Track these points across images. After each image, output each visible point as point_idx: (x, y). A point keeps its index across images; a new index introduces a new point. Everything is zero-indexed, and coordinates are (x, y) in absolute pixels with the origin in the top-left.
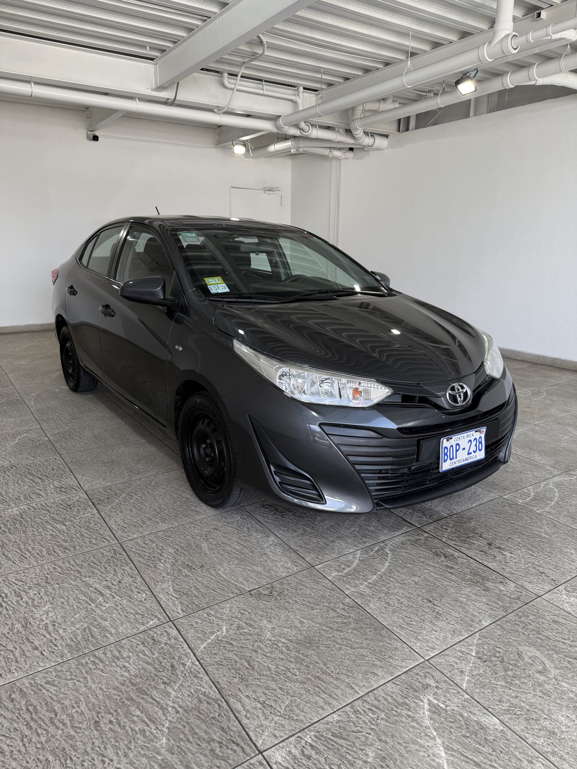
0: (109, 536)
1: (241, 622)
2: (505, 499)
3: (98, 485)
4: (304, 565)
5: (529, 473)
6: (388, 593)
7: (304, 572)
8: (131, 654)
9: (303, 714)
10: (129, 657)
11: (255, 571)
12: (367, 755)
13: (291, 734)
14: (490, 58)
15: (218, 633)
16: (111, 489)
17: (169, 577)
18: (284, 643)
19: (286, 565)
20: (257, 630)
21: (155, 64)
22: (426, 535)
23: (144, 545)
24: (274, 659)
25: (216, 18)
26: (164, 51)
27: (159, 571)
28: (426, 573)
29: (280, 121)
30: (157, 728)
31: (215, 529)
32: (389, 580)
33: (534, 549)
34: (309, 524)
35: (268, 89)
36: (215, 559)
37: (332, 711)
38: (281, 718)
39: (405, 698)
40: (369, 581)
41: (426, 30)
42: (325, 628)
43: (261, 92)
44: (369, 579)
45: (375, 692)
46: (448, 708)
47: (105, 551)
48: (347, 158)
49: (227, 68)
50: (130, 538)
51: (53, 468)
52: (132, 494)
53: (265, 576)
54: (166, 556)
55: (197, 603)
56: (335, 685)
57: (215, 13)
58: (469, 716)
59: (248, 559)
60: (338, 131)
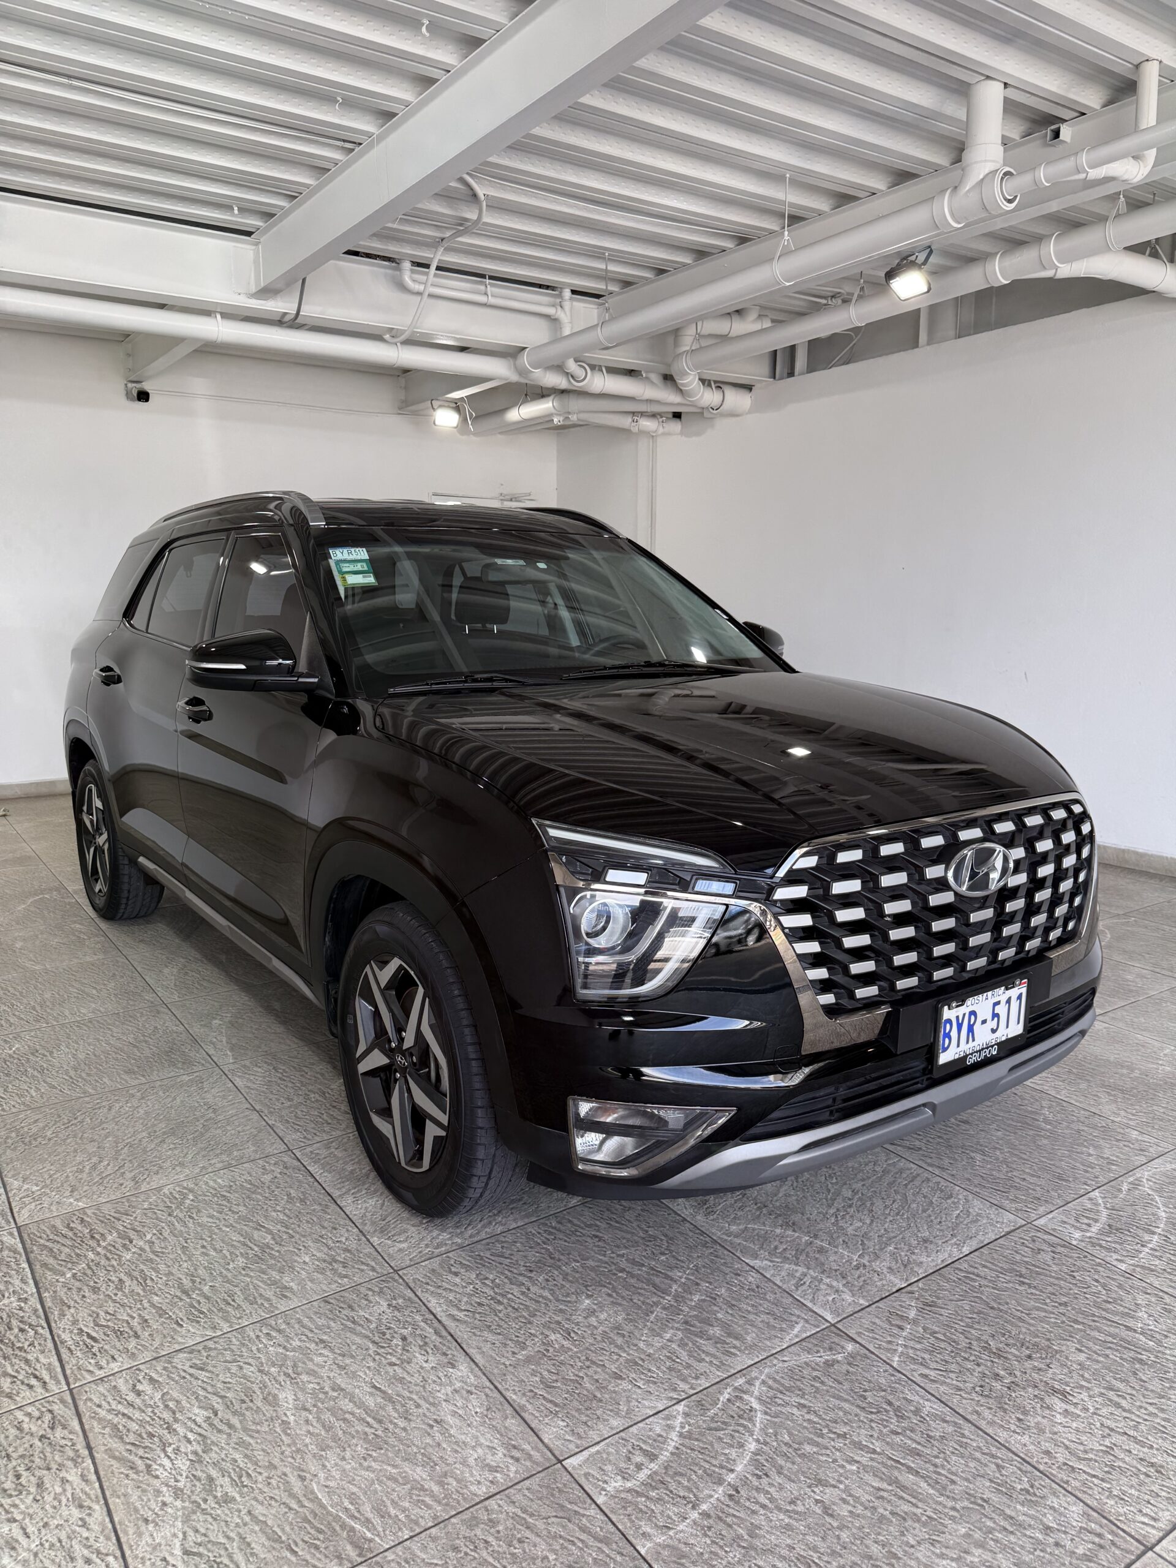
0: (49, 1368)
2: (1039, 1229)
3: (54, 1208)
5: (1091, 1151)
11: (406, 1481)
14: (959, 223)
16: (82, 1220)
17: (178, 1503)
19: (490, 1460)
21: (257, 244)
22: (850, 1347)
25: (371, 146)
26: (272, 215)
27: (156, 1483)
29: (525, 359)
31: (322, 1341)
32: (757, 1503)
33: (1121, 1386)
34: (559, 1323)
35: (497, 293)
36: (308, 1441)
40: (704, 1507)
41: (822, 167)
43: (482, 299)
47: (27, 1419)
48: (669, 434)
49: (408, 250)
50: (100, 1374)
52: (132, 1234)
53: (432, 1496)
54: (181, 1431)
57: (370, 135)
59: (392, 1441)
60: (647, 378)
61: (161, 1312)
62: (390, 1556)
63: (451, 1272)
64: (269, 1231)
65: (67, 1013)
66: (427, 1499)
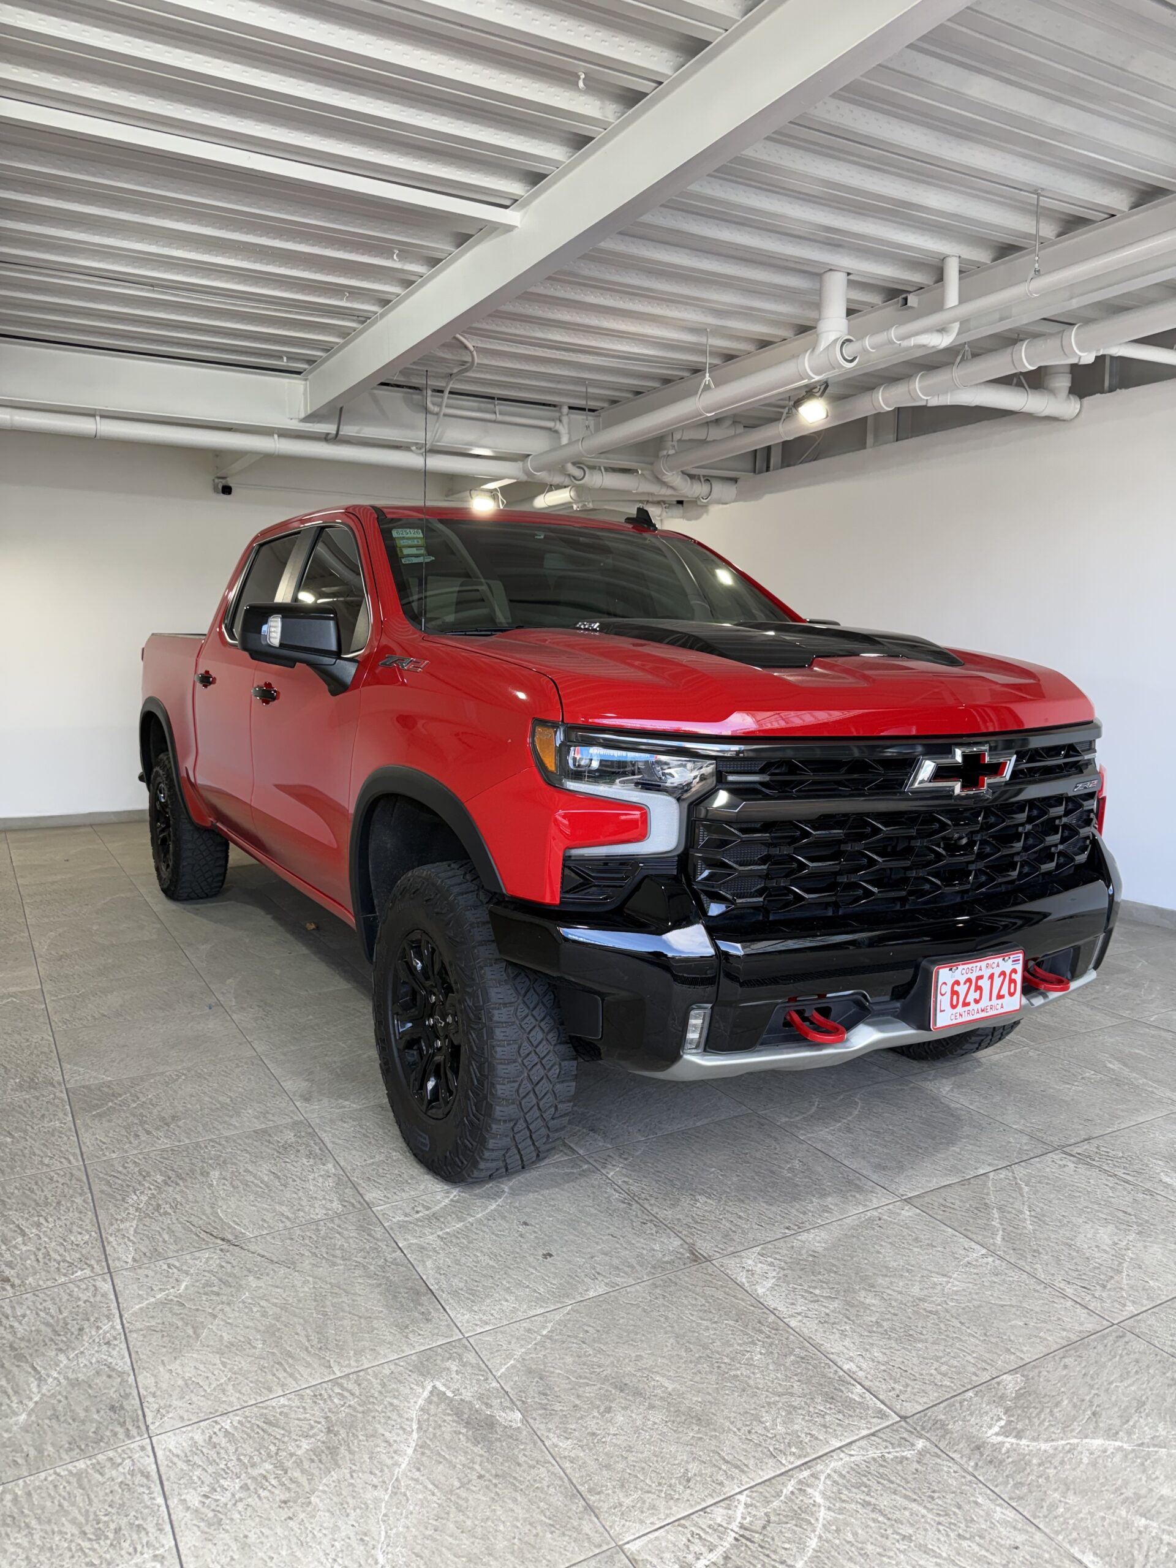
0: (74, 1155)
1: (214, 1278)
3: (92, 1080)
4: (357, 1205)
6: (467, 1247)
7: (350, 1217)
8: (28, 1312)
9: (238, 1395)
10: (24, 1316)
11: (275, 1211)
12: (299, 1447)
13: (206, 1417)
14: (816, 374)
15: (172, 1290)
16: (109, 1087)
17: (137, 1214)
18: (263, 1307)
19: (329, 1205)
20: (234, 1290)
21: (306, 380)
23: (120, 1169)
24: (236, 1326)
25: (377, 320)
26: (313, 361)
27: (127, 1205)
28: (548, 1220)
29: (529, 462)
30: (21, 1402)
31: (246, 1150)
32: (481, 1230)
35: (503, 411)
36: (221, 1192)
37: (282, 1394)
38: (202, 1398)
39: (401, 1382)
40: (448, 1230)
41: (734, 324)
43: (489, 416)
44: (449, 1228)
45: (361, 1374)
46: (456, 1398)
47: (56, 1176)
49: (428, 380)
50: (105, 1158)
51: (32, 1053)
53: (287, 1218)
55: (161, 1251)
56: (308, 1363)
58: (481, 1409)
59: (273, 1195)
60: (642, 475)
61: (148, 1132)
62: (252, 1240)
63: (342, 1120)
64: (229, 1097)
66: (284, 1220)
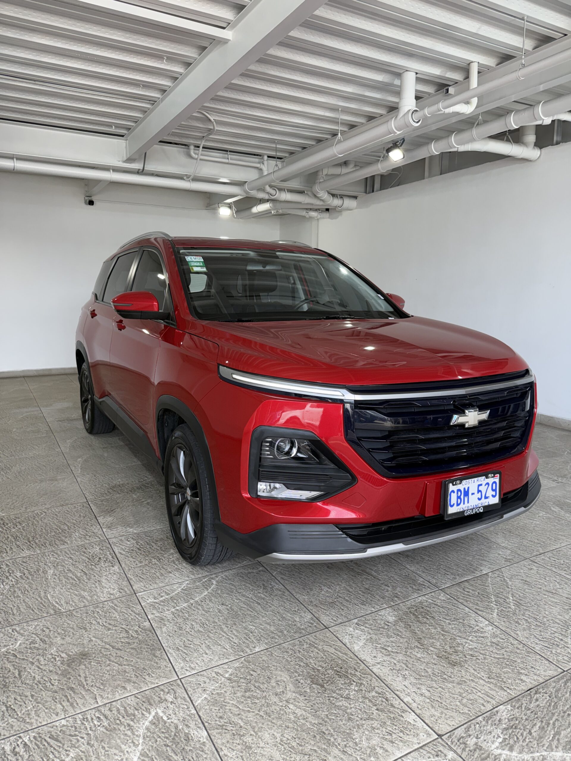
1: (37, 638)
4: (128, 592)
6: (187, 619)
7: (123, 599)
9: (36, 718)
11: (80, 595)
13: (15, 734)
14: (399, 131)
15: (11, 646)
18: (62, 658)
19: (112, 592)
20: (47, 646)
21: (126, 140)
22: (261, 568)
24: (45, 670)
25: (160, 103)
28: (236, 602)
29: (246, 186)
32: (197, 608)
34: (158, 556)
35: (232, 158)
36: (52, 583)
37: (64, 717)
38: (15, 720)
39: (137, 710)
40: (178, 608)
42: (108, 646)
43: (226, 161)
44: (179, 606)
45: (114, 703)
46: (169, 721)
48: (323, 218)
49: (190, 141)
52: (18, 524)
53: (87, 600)
54: (10, 578)
55: (10, 620)
56: (83, 696)
58: (183, 729)
59: (81, 585)
60: (307, 194)
61: (18, 546)
62: (64, 614)
63: (127, 540)
64: (67, 526)
65: (23, 454)
66: (85, 601)
